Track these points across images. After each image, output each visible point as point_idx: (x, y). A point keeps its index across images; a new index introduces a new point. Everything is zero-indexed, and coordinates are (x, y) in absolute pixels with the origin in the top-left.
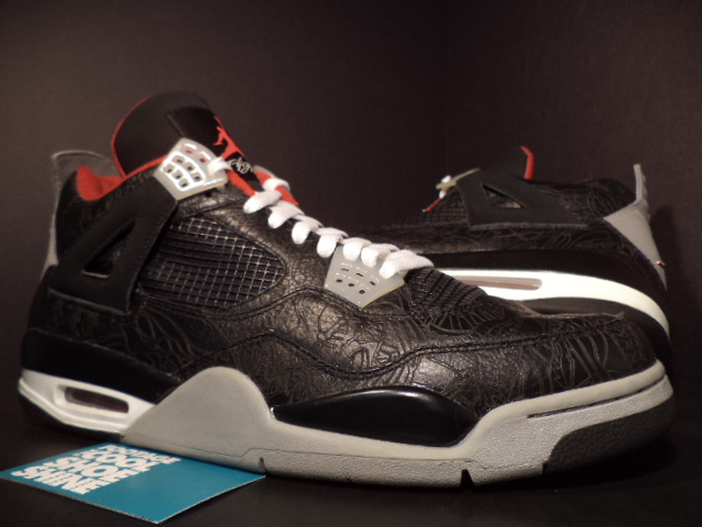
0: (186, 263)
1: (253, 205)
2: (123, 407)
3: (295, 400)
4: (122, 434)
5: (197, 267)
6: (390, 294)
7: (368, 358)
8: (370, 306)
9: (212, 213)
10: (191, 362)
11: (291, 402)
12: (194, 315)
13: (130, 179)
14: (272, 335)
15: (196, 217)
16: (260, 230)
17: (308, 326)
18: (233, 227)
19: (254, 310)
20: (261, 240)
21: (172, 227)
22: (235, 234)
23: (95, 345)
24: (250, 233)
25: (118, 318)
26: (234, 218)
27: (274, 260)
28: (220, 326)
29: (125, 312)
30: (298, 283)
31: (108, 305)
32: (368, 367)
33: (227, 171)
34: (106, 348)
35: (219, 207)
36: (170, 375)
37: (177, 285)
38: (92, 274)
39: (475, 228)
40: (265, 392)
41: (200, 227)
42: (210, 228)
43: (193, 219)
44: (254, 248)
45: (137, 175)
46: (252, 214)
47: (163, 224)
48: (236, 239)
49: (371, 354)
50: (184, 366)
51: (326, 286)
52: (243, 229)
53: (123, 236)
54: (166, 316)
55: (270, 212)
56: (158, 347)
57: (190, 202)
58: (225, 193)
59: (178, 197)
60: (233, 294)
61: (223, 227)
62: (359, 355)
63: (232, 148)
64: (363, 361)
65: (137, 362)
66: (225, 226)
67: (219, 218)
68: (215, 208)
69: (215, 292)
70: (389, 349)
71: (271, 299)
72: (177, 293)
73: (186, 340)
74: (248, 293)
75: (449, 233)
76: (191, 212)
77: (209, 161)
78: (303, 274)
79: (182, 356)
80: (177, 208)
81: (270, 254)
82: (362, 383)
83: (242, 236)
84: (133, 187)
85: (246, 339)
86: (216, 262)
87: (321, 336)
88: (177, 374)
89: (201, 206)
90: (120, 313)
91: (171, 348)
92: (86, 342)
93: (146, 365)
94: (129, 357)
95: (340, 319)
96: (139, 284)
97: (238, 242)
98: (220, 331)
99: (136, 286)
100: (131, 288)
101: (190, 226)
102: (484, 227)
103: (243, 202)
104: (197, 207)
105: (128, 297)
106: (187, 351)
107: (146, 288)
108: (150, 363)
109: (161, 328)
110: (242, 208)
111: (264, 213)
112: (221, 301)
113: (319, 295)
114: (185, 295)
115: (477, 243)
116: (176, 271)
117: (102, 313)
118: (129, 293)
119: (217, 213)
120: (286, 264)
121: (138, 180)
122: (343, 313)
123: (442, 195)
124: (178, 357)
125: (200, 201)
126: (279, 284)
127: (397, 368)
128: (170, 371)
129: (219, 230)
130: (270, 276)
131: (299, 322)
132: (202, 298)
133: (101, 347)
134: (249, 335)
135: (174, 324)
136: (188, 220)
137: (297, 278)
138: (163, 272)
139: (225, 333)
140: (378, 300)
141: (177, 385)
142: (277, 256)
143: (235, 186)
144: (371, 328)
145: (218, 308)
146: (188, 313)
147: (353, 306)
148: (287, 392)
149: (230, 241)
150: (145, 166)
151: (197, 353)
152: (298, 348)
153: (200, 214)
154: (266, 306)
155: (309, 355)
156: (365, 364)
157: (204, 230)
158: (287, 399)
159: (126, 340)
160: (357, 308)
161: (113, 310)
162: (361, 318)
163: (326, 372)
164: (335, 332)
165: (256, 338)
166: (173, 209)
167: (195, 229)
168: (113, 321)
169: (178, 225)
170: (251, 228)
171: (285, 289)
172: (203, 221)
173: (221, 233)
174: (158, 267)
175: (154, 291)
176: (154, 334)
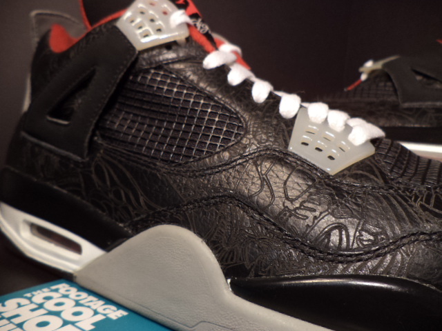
0: (143, 114)
1: (212, 61)
2: (77, 248)
3: (257, 275)
4: (75, 274)
5: (154, 119)
6: (362, 162)
7: (348, 236)
8: (342, 174)
9: (171, 66)
10: (143, 216)
11: (251, 277)
12: (149, 167)
13: (94, 29)
14: (231, 197)
15: (155, 69)
16: (219, 86)
17: (272, 192)
18: (192, 81)
19: (211, 168)
20: (220, 96)
21: (131, 78)
22: (194, 88)
23: (55, 187)
24: (208, 89)
25: (76, 163)
26: (194, 73)
27: (235, 117)
28: (175, 181)
29: (83, 158)
30: (259, 142)
31: (67, 150)
32: (348, 249)
33: (188, 25)
34: (65, 191)
35: (179, 61)
36: (121, 225)
37: (133, 136)
38: (55, 120)
39: (406, 105)
40: (221, 260)
41: (159, 79)
42: (169, 81)
43: (153, 71)
44: (212, 103)
45: (100, 26)
46: (211, 70)
47: (122, 74)
48: (194, 93)
49: (352, 233)
50: (136, 219)
51: (291, 149)
52: (202, 85)
53: (84, 84)
54: (120, 166)
55: (229, 70)
56: (111, 196)
57: (150, 53)
58: (185, 47)
59: (139, 48)
60: (190, 149)
61: (182, 81)
62: (336, 232)
63: (193, 8)
64: (341, 240)
65: (92, 208)
66: (184, 80)
67: (178, 71)
68: (174, 61)
69: (171, 145)
70: (374, 230)
71: (230, 158)
72: (132, 144)
73: (140, 192)
74: (206, 150)
75: (381, 108)
76: (151, 63)
77: (171, 13)
78: (266, 134)
79: (134, 208)
80: (137, 59)
81: (229, 111)
82: (340, 266)
83: (201, 91)
84: (96, 36)
85: (203, 199)
86: (174, 115)
87: (288, 204)
88: (129, 226)
89: (161, 58)
90: (78, 158)
91: (124, 199)
92: (48, 183)
93: (100, 212)
94: (84, 202)
95: (309, 187)
96: (97, 133)
97: (196, 97)
98: (175, 186)
99: (93, 135)
100: (89, 135)
101: (149, 77)
102: (416, 105)
103: (203, 58)
104: (157, 59)
105: (86, 144)
106: (139, 203)
107: (103, 137)
108: (104, 211)
109: (115, 178)
110: (201, 63)
111: (223, 70)
112: (177, 155)
113: (283, 158)
114: (140, 146)
115: (411, 119)
116: (133, 122)
117: (62, 157)
118: (87, 140)
119: (177, 66)
120: (246, 123)
121: (101, 30)
122: (313, 180)
123: (364, 77)
124: (130, 208)
125: (160, 54)
126: (238, 142)
127: (386, 254)
128: (122, 221)
129: (178, 83)
130: (228, 133)
131: (262, 186)
132: (158, 151)
133: (60, 189)
134: (205, 194)
135: (128, 174)
136: (147, 71)
137: (258, 137)
138: (120, 122)
139: (180, 190)
140: (349, 169)
141: (128, 237)
142: (237, 113)
143: (196, 42)
144: (347, 201)
145: (173, 162)
146: (143, 165)
147: (323, 172)
148: (247, 264)
149: (188, 95)
150: (109, 18)
151: (150, 207)
152: (261, 215)
153: (159, 66)
154: (225, 165)
155: (274, 224)
156: (344, 244)
157: (162, 82)
158: (247, 273)
159: (83, 185)
160: (328, 176)
161: (71, 155)
162: (334, 188)
163: (295, 248)
164: (304, 202)
165: (214, 198)
166: (133, 59)
167: (153, 80)
168: (72, 166)
169: (137, 76)
170: (210, 84)
171: (245, 148)
172: (162, 73)
173: (179, 87)
174: (117, 116)
175: (111, 140)
176: (108, 183)
